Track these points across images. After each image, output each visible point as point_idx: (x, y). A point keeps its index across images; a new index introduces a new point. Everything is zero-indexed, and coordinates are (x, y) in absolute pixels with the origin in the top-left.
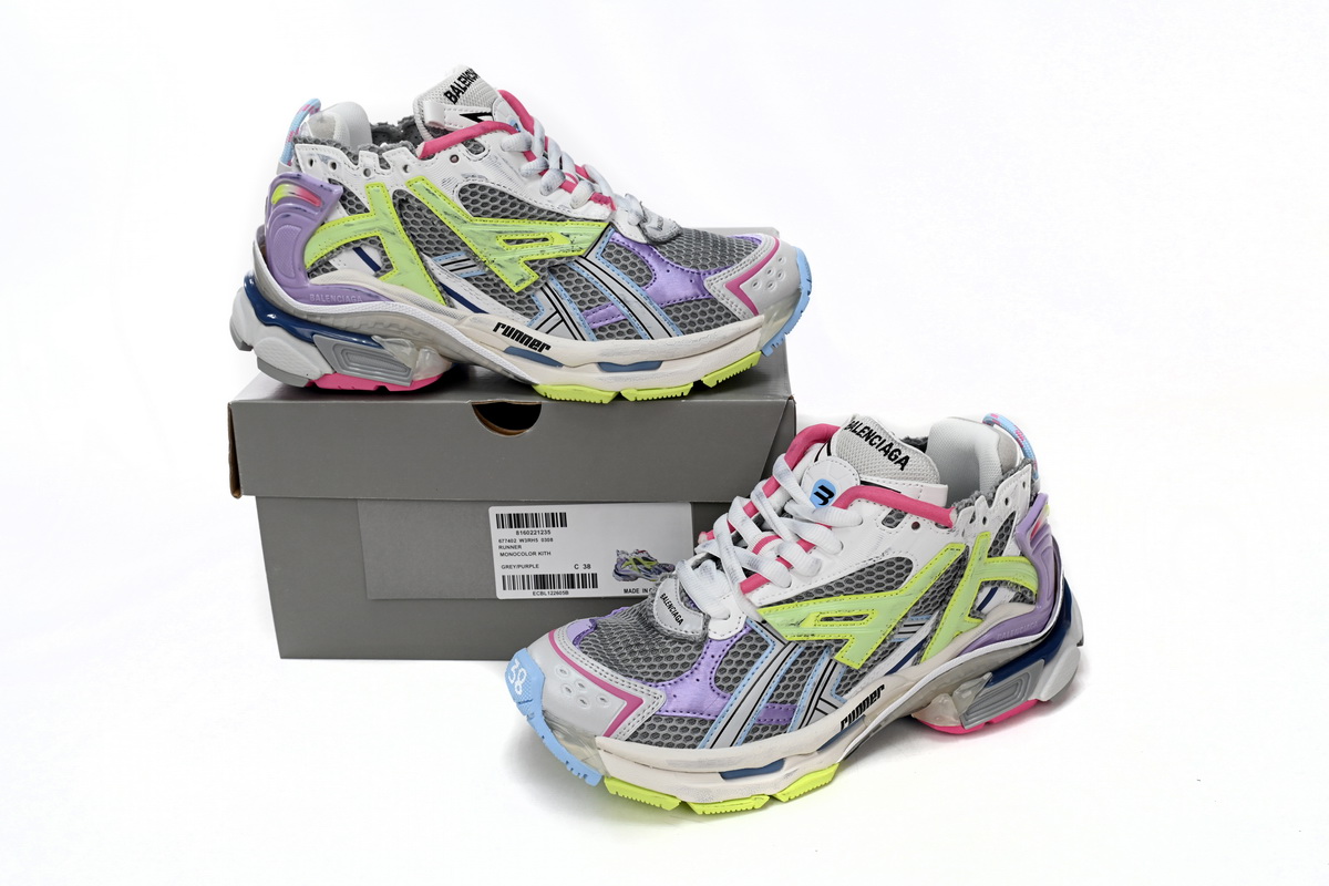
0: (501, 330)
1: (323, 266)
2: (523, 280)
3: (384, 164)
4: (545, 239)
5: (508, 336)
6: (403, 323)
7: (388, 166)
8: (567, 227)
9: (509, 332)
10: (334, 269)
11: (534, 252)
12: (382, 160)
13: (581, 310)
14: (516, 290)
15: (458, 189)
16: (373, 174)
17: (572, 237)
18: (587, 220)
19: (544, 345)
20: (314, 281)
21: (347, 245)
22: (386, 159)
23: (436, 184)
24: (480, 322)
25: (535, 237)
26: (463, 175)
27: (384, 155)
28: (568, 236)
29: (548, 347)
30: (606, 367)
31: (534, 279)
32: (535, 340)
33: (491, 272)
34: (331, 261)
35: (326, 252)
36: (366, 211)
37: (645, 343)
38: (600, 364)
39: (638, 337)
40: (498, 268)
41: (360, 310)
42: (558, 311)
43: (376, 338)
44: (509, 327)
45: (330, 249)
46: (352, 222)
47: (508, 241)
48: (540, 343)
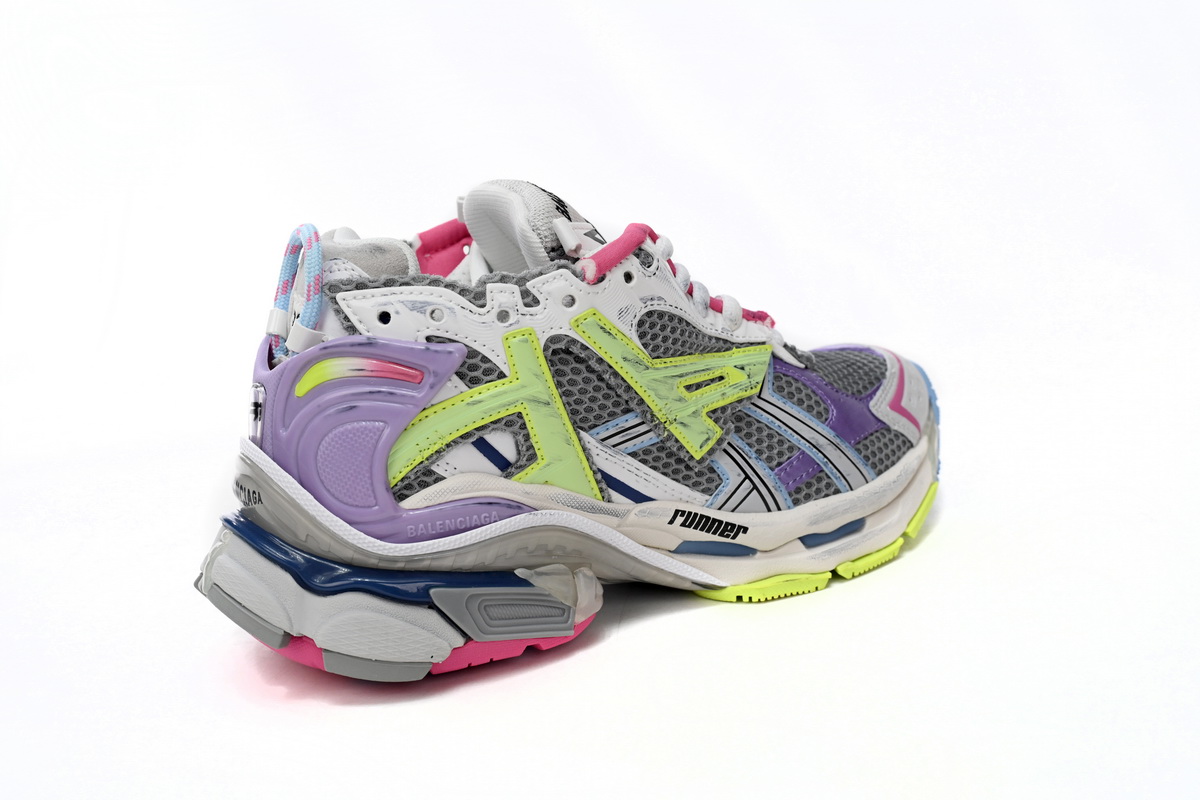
0: (680, 520)
1: (424, 476)
2: (708, 439)
3: (530, 300)
4: (721, 378)
5: (689, 526)
6: (552, 540)
7: (536, 302)
8: (737, 356)
9: (692, 520)
10: (440, 479)
11: (714, 397)
12: (525, 294)
13: (772, 469)
14: (698, 457)
15: (636, 321)
16: (513, 318)
17: (747, 368)
18: (752, 344)
19: (740, 527)
20: (406, 504)
21: (465, 437)
22: (534, 291)
23: (611, 319)
24: (651, 514)
25: (711, 377)
26: (641, 299)
27: (529, 285)
28: (742, 368)
29: (745, 530)
30: (810, 541)
31: (718, 436)
32: (727, 524)
33: (670, 436)
34: (434, 468)
35: (427, 454)
36: (502, 375)
37: (845, 497)
38: (802, 539)
39: (837, 492)
40: (680, 427)
41: (497, 533)
42: (747, 477)
43: (519, 572)
44: (690, 513)
45: (436, 448)
46: (477, 397)
47: (689, 388)
48: (733, 526)
